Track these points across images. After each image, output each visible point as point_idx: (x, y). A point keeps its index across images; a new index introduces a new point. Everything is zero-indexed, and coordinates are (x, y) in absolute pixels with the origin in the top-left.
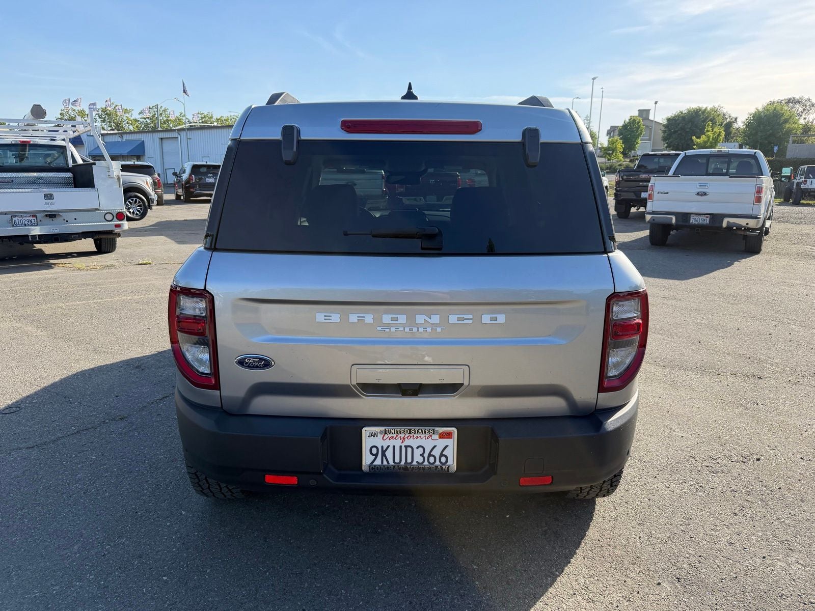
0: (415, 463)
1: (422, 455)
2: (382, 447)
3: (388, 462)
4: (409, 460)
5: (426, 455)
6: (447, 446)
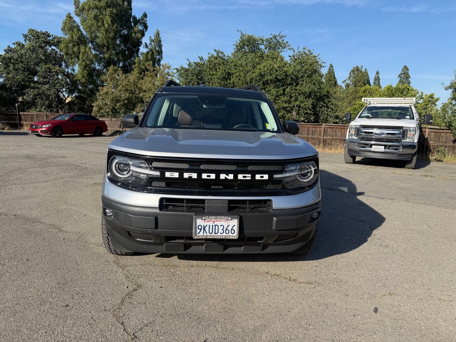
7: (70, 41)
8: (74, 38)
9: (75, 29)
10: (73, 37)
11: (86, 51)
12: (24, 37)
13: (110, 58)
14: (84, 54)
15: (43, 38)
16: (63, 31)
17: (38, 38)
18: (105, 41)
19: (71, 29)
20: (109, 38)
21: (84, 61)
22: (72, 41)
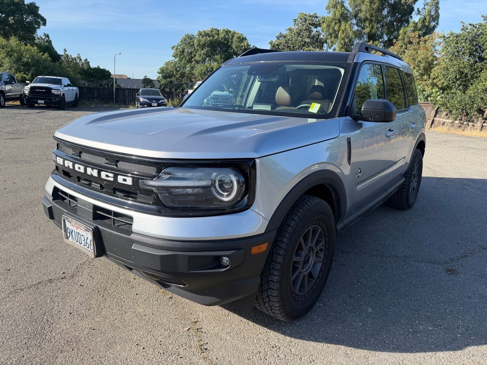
7: (332, 19)
8: (337, 15)
9: (339, 5)
10: (335, 14)
11: (346, 28)
12: (294, 22)
13: (370, 32)
14: (343, 32)
15: (309, 20)
16: (327, 9)
17: (305, 21)
18: (368, 14)
19: (335, 6)
20: (373, 9)
21: (343, 39)
22: (335, 19)
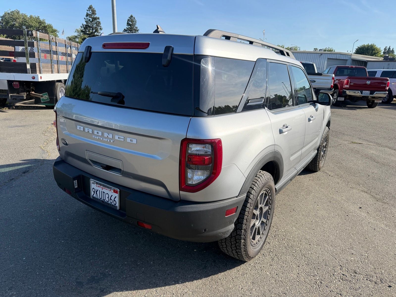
0: (106, 200)
1: (108, 198)
2: (96, 189)
3: (98, 197)
4: (104, 199)
5: (109, 198)
6: (116, 197)
